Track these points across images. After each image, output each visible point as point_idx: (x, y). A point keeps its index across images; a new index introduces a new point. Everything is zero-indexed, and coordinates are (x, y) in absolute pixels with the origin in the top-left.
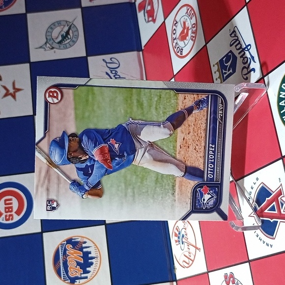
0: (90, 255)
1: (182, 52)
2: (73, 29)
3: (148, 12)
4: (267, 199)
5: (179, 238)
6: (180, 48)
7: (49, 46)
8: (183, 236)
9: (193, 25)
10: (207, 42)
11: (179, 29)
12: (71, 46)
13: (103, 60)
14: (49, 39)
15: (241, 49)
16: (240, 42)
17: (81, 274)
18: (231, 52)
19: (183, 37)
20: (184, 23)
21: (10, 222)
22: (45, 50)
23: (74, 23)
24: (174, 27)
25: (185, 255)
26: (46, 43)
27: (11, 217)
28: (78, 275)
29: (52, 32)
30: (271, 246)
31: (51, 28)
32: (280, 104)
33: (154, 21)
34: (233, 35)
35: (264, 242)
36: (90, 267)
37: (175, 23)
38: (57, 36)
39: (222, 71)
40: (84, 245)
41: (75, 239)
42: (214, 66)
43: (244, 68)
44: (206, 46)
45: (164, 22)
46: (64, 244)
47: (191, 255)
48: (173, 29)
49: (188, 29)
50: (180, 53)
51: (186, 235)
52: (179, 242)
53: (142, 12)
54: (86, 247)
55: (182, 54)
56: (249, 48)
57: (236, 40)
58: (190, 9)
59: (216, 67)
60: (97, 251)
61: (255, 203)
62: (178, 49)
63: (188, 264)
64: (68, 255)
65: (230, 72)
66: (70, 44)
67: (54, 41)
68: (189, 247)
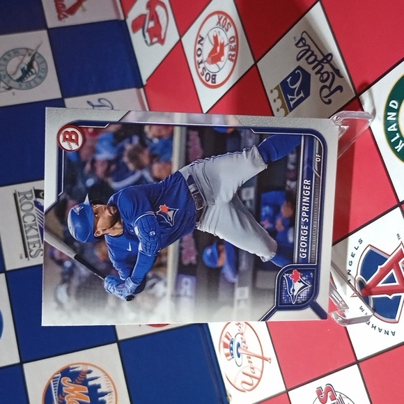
0: (99, 391)
1: (215, 79)
2: (37, 59)
3: (149, 31)
4: (379, 267)
6: (211, 74)
7: (5, 86)
8: (239, 345)
9: (231, 38)
10: (256, 60)
11: (207, 47)
12: (37, 84)
13: (89, 102)
14: (2, 76)
15: (316, 62)
16: (313, 52)
18: (299, 68)
19: (215, 57)
20: (216, 38)
23: (39, 51)
24: (199, 46)
25: (244, 374)
29: (6, 66)
30: (394, 334)
31: (5, 59)
32: (389, 129)
33: (162, 41)
34: (301, 44)
35: (380, 330)
37: (200, 40)
38: (14, 69)
39: (287, 98)
40: (88, 376)
41: (74, 368)
42: (272, 91)
43: (324, 87)
44: (255, 65)
45: (180, 41)
46: (58, 377)
47: (256, 370)
48: (197, 48)
49: (222, 46)
50: (211, 82)
51: (245, 342)
52: (232, 354)
53: (140, 31)
54: (92, 379)
55: (215, 82)
56: (329, 58)
57: (307, 51)
58: (224, 17)
59: (276, 93)
60: (110, 382)
61: (359, 276)
62: (208, 76)
63: (251, 385)
64: (66, 394)
65: (300, 96)
66: (35, 82)
67: (11, 78)
68: (250, 360)
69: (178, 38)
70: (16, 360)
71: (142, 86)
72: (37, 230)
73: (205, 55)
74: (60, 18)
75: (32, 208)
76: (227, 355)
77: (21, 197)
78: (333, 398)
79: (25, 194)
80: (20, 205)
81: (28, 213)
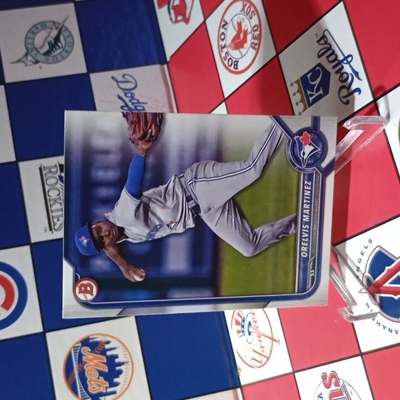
0: (117, 361)
1: (237, 65)
2: (64, 33)
3: (175, 8)
4: (387, 268)
6: (234, 60)
7: (32, 59)
8: (250, 324)
9: (255, 26)
10: (278, 51)
11: (231, 33)
12: (64, 58)
13: (113, 78)
14: (30, 50)
15: (336, 62)
16: (334, 51)
17: (106, 388)
18: (319, 65)
19: (238, 43)
20: (240, 25)
22: (26, 65)
23: (66, 25)
24: (222, 30)
25: (254, 351)
26: (26, 55)
28: (102, 390)
29: (33, 39)
31: (33, 33)
33: (187, 20)
34: (322, 42)
35: (384, 328)
36: (118, 377)
37: (224, 24)
38: (41, 44)
39: (306, 93)
40: (107, 347)
41: (93, 339)
42: (292, 85)
43: (342, 88)
44: (277, 56)
45: (204, 22)
46: (78, 347)
47: (264, 349)
48: (221, 32)
51: (256, 322)
52: (243, 332)
53: (166, 7)
54: (111, 349)
55: (237, 68)
56: (349, 59)
57: (328, 49)
58: (248, 5)
60: (127, 353)
61: (367, 274)
62: (230, 61)
63: (260, 362)
64: (86, 363)
65: (319, 93)
66: (61, 56)
67: (38, 52)
68: (260, 339)
69: (202, 20)
70: (39, 329)
71: (166, 63)
72: (61, 204)
73: (229, 40)
75: (57, 182)
77: (46, 171)
78: (337, 384)
79: (49, 168)
80: (45, 179)
81: (53, 187)
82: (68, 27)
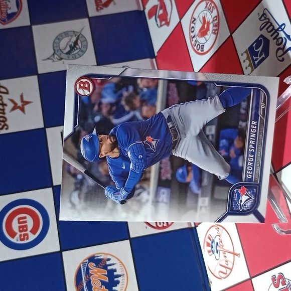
0: (115, 273)
1: (203, 48)
2: (81, 39)
3: (159, 17)
5: (212, 247)
6: (201, 45)
7: (58, 57)
8: (217, 244)
9: (214, 18)
10: (232, 32)
11: (198, 26)
12: (80, 56)
14: (56, 51)
15: (274, 31)
16: (271, 24)
18: (261, 36)
19: (203, 32)
20: (204, 18)
21: (25, 242)
22: (53, 61)
23: (82, 33)
24: (192, 25)
25: (221, 265)
26: (53, 54)
27: (26, 237)
29: (59, 43)
31: (58, 39)
33: (168, 24)
34: (263, 18)
36: (116, 286)
37: (193, 20)
38: (65, 46)
39: (253, 58)
40: (108, 263)
41: (98, 257)
42: (242, 55)
43: (279, 49)
44: (231, 36)
45: (180, 22)
46: (86, 262)
47: (229, 263)
48: (191, 27)
49: (209, 23)
50: (201, 50)
51: (221, 242)
52: (213, 251)
53: (154, 17)
54: (110, 265)
55: (203, 51)
56: (283, 27)
57: (267, 23)
58: (210, 3)
59: (245, 55)
60: (123, 268)
62: (198, 46)
63: (226, 274)
64: (92, 275)
65: (262, 57)
66: (79, 54)
67: (62, 52)
68: (225, 255)
69: (178, 20)
70: (58, 249)
71: (155, 57)
73: (197, 31)
74: (98, 10)
76: (209, 252)
78: (284, 283)
82: (84, 34)
